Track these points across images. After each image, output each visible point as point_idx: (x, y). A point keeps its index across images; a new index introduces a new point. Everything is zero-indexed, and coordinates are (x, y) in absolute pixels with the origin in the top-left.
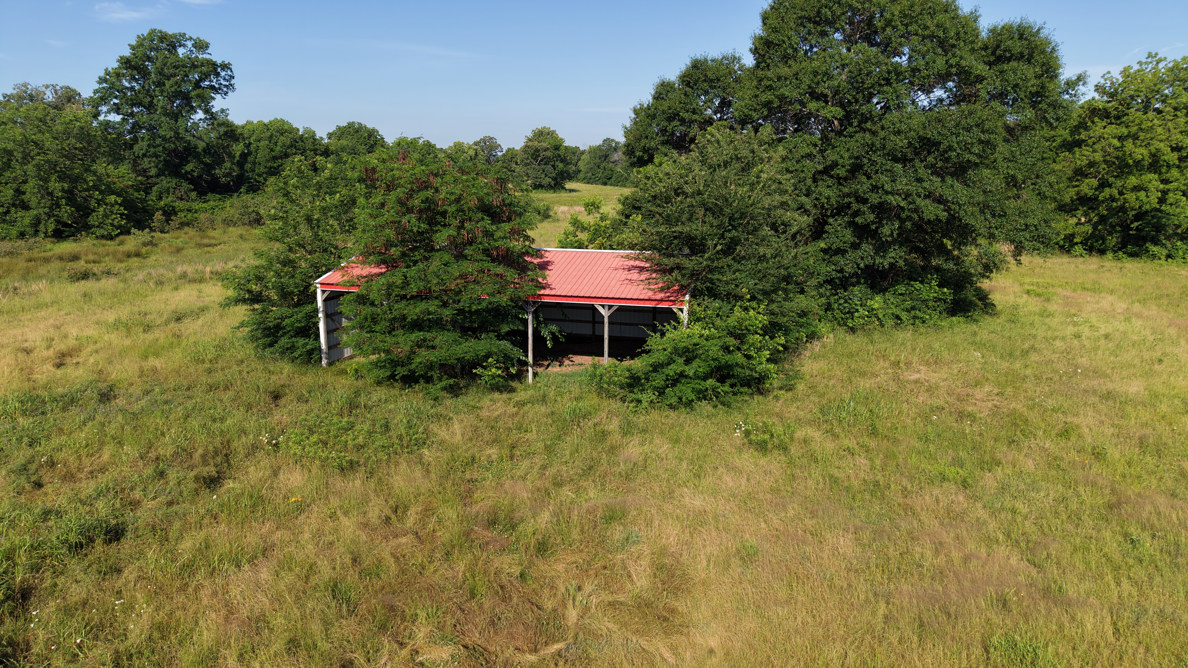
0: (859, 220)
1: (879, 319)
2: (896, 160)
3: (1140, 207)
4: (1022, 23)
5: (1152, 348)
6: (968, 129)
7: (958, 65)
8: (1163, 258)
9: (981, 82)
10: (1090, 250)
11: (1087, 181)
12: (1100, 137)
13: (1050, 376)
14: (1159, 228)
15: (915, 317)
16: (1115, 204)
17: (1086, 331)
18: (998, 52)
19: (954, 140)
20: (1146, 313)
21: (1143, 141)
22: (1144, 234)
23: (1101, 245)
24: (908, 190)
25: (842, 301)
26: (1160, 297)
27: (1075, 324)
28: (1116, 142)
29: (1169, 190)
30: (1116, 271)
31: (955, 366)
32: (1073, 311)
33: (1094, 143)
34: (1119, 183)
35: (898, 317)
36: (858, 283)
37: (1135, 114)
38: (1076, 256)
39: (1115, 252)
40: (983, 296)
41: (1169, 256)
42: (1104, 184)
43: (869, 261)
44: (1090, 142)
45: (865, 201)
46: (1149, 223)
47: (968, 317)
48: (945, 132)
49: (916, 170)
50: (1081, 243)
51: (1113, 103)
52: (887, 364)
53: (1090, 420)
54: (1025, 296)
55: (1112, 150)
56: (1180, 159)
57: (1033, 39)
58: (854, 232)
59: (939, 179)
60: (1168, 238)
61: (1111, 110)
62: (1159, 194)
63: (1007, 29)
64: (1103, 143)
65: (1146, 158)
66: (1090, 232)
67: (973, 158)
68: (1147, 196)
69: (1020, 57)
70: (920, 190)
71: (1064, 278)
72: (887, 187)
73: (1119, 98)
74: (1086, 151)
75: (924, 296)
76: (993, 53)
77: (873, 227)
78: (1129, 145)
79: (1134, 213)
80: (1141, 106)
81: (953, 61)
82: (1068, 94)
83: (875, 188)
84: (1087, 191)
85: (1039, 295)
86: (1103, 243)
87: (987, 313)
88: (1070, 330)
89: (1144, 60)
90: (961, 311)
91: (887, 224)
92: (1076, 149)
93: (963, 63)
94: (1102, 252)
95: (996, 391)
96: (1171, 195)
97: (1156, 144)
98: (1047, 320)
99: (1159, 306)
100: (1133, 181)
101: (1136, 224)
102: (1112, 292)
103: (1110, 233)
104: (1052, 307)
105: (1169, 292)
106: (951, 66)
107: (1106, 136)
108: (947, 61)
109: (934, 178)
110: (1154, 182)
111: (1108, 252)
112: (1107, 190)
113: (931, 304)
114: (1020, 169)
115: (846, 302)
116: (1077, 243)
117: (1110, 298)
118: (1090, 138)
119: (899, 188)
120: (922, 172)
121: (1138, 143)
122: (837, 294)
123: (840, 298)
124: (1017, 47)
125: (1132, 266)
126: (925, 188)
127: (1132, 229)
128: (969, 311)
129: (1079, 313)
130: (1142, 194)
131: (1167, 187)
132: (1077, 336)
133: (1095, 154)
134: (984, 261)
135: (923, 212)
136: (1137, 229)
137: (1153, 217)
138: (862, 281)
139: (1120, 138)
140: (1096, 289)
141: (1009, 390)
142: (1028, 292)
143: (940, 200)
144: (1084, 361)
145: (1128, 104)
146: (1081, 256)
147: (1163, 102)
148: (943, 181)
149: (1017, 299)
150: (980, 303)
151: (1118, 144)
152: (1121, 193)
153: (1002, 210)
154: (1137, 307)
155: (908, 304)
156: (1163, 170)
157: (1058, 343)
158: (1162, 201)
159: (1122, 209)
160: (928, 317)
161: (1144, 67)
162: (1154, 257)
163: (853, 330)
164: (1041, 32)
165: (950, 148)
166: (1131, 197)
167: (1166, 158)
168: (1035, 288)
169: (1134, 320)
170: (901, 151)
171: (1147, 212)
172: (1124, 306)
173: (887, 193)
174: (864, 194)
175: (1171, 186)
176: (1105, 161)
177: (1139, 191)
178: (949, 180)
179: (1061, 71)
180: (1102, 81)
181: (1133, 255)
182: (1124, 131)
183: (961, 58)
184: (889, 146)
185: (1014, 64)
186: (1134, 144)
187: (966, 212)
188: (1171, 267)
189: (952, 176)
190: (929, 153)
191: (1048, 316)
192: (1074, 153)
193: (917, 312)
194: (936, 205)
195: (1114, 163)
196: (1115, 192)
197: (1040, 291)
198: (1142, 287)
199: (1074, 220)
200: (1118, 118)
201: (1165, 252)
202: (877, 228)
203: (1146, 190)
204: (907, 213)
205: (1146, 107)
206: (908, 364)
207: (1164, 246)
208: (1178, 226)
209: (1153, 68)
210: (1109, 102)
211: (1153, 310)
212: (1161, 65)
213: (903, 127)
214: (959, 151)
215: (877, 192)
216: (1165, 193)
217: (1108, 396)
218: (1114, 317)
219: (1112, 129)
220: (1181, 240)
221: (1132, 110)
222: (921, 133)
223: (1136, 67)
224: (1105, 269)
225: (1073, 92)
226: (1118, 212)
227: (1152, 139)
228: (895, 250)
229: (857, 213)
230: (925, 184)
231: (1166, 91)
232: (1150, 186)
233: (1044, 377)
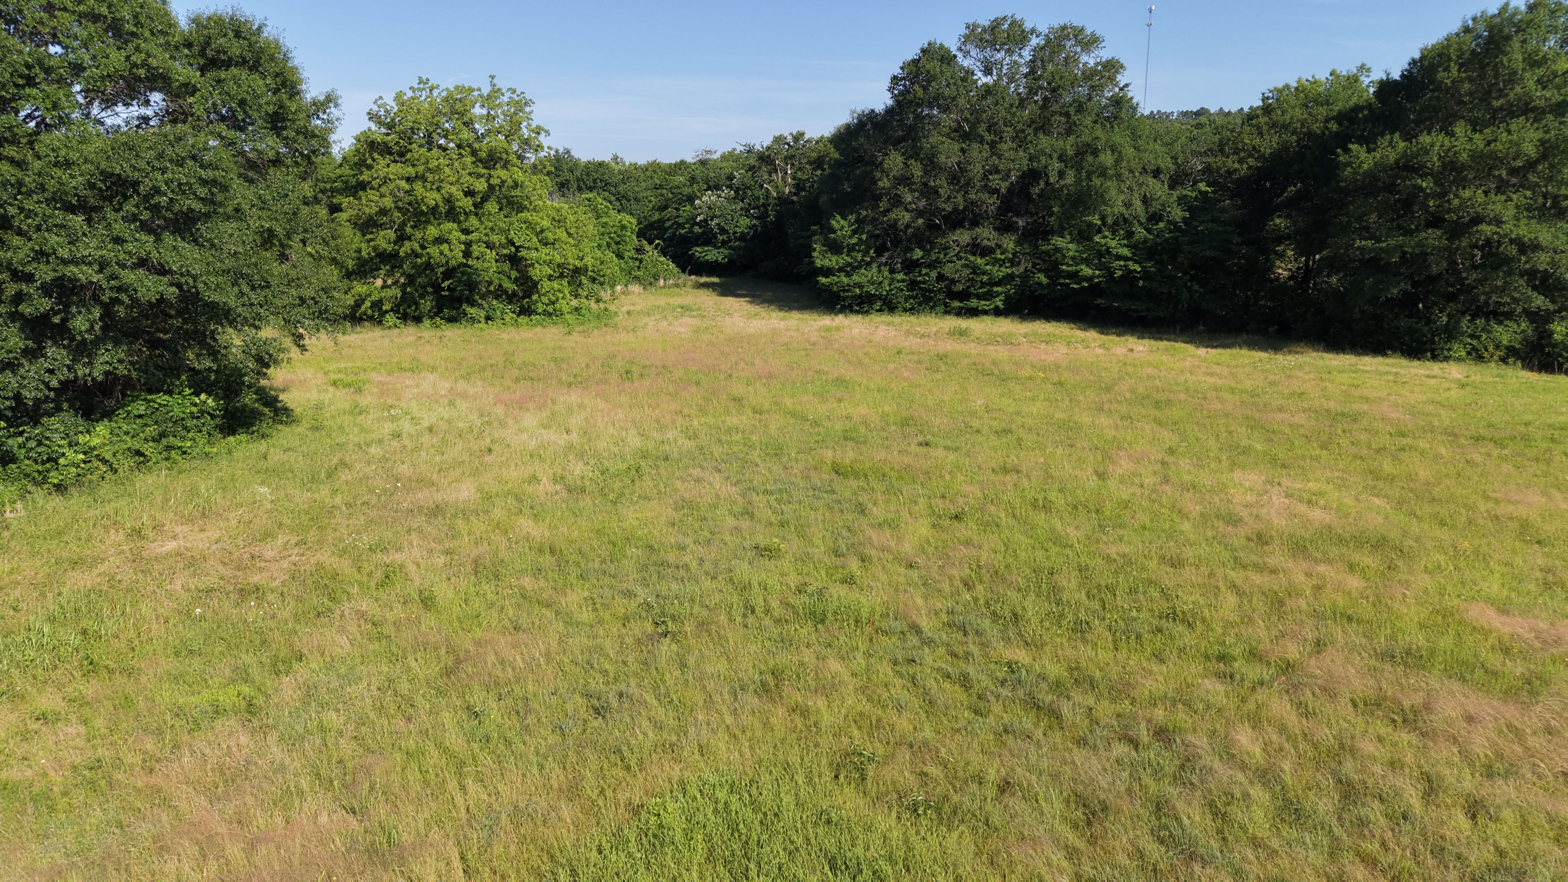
0: (26, 309)
1: (105, 461)
2: (71, 209)
3: (447, 262)
4: (233, 15)
5: (480, 436)
6: (180, 162)
7: (145, 64)
8: (483, 320)
9: (192, 94)
10: (405, 318)
11: (382, 233)
12: (385, 178)
13: (365, 499)
14: (472, 286)
15: (169, 448)
16: (419, 260)
17: (406, 426)
18: (209, 53)
19: (160, 177)
20: (471, 391)
21: (433, 183)
22: (457, 294)
23: (415, 311)
24: (101, 256)
25: (32, 444)
26: (483, 369)
27: (393, 419)
28: (403, 184)
29: (471, 241)
30: (436, 341)
31: (233, 515)
32: (390, 401)
33: (380, 186)
34: (418, 235)
35: (139, 453)
36: (58, 409)
37: (418, 151)
38: (389, 328)
39: (432, 318)
40: (270, 401)
41: (488, 318)
42: (402, 238)
43: (64, 374)
44: (375, 183)
45: (29, 278)
46: (460, 281)
47: (253, 433)
48: (142, 164)
49: (109, 224)
50: (392, 310)
51: (393, 136)
52: (121, 536)
53: (416, 553)
54: (331, 389)
55: (402, 194)
56: (475, 205)
57: (253, 39)
58: (22, 329)
59: (152, 238)
60: (483, 297)
61: (391, 144)
62: (463, 247)
63: (217, 21)
64: (392, 186)
65: (441, 204)
66: (399, 296)
67: (196, 206)
68: (451, 250)
69: (242, 62)
70: (122, 256)
71: (377, 358)
72: (64, 253)
73: (397, 129)
74: (372, 195)
75: (177, 412)
76: (202, 53)
77: (57, 320)
78: (418, 186)
79: (441, 270)
80: (423, 141)
81: (137, 58)
82: (318, 118)
83: (41, 255)
84: (384, 245)
85: (348, 385)
86: (417, 308)
87: (281, 422)
88: (388, 427)
89: (416, 86)
90: (242, 426)
91: (80, 313)
92: (361, 193)
93: (154, 62)
94: (418, 320)
95: (294, 540)
96: (475, 247)
97: (448, 189)
98: (360, 419)
99: (484, 380)
100: (432, 231)
101: (447, 283)
102: (433, 369)
103: (422, 296)
104: (365, 400)
105: (493, 362)
106: (135, 65)
107: (391, 177)
108: (128, 58)
109: (144, 237)
110: (454, 233)
111: (424, 319)
112: (407, 244)
113: (189, 423)
114: (276, 220)
115: (40, 444)
116: (387, 312)
117: (432, 377)
118: (374, 179)
119: (86, 253)
120: (119, 228)
121: (428, 185)
122: (21, 434)
123: (28, 439)
124: (235, 49)
125: (452, 333)
126: (130, 253)
127: (443, 289)
128: (253, 424)
129: (397, 403)
130: (445, 247)
131: (469, 237)
132: (397, 435)
133: (384, 199)
134: (253, 352)
135: (135, 290)
136: (449, 289)
137: (463, 273)
138: (65, 406)
139: (408, 180)
140: (416, 368)
141: (312, 535)
142: (335, 384)
143: (162, 271)
144: (404, 469)
145: (409, 138)
146: (396, 326)
147: (446, 137)
148: (158, 239)
149: (322, 396)
150: (266, 410)
151: (407, 187)
152: (423, 247)
153: (263, 279)
154: (461, 385)
155: (152, 431)
156: (462, 218)
157: (374, 450)
158: (467, 254)
159: (428, 265)
160: (189, 444)
161: (418, 94)
162: (473, 320)
163: (60, 488)
164: (264, 29)
165: (157, 191)
166: (433, 251)
167: (460, 204)
168: (342, 376)
169: (458, 401)
170: (76, 195)
171: (454, 269)
172: (447, 385)
173: (64, 262)
174: (23, 265)
175: (474, 236)
176: (397, 208)
177: (441, 243)
178: (168, 239)
179: (304, 87)
180: (375, 108)
181: (451, 320)
182: (411, 171)
183: (149, 55)
184: (52, 185)
185: (234, 70)
186: (424, 187)
187: (206, 284)
188: (491, 331)
189: (173, 233)
190: (126, 198)
191: (361, 413)
192: (360, 199)
193: (171, 439)
194: (156, 277)
195: (408, 210)
196: (416, 246)
197: (349, 379)
198: (463, 359)
199: (379, 283)
200: (402, 155)
201: (483, 314)
202: (64, 321)
203: (447, 241)
204: (108, 294)
205: (430, 143)
206: (158, 527)
207: (480, 306)
208: (490, 283)
209: (428, 97)
210: (388, 134)
211: (476, 387)
212: (435, 93)
213: (74, 156)
214: (170, 195)
215: (48, 262)
216: (468, 244)
217: (437, 511)
218: (437, 402)
219: (396, 169)
220: (496, 299)
221: (414, 145)
222: (103, 165)
223: (410, 94)
224: (423, 341)
225: (325, 117)
226: (425, 269)
227: (442, 181)
228: (107, 350)
229: (19, 298)
230: (130, 247)
231: (447, 125)
232: (451, 237)
233: (358, 503)
